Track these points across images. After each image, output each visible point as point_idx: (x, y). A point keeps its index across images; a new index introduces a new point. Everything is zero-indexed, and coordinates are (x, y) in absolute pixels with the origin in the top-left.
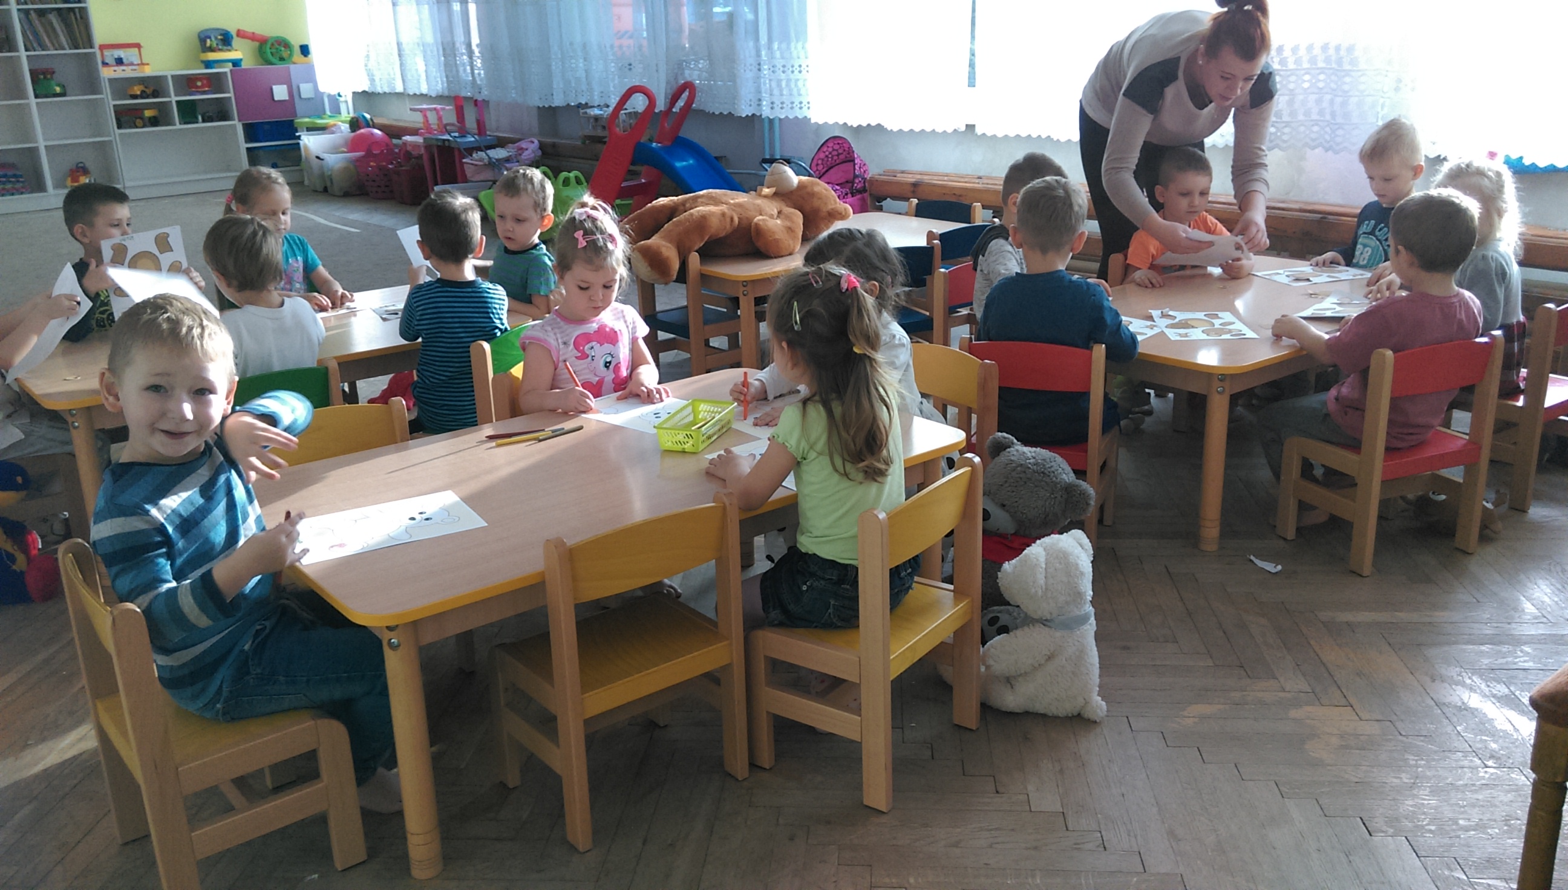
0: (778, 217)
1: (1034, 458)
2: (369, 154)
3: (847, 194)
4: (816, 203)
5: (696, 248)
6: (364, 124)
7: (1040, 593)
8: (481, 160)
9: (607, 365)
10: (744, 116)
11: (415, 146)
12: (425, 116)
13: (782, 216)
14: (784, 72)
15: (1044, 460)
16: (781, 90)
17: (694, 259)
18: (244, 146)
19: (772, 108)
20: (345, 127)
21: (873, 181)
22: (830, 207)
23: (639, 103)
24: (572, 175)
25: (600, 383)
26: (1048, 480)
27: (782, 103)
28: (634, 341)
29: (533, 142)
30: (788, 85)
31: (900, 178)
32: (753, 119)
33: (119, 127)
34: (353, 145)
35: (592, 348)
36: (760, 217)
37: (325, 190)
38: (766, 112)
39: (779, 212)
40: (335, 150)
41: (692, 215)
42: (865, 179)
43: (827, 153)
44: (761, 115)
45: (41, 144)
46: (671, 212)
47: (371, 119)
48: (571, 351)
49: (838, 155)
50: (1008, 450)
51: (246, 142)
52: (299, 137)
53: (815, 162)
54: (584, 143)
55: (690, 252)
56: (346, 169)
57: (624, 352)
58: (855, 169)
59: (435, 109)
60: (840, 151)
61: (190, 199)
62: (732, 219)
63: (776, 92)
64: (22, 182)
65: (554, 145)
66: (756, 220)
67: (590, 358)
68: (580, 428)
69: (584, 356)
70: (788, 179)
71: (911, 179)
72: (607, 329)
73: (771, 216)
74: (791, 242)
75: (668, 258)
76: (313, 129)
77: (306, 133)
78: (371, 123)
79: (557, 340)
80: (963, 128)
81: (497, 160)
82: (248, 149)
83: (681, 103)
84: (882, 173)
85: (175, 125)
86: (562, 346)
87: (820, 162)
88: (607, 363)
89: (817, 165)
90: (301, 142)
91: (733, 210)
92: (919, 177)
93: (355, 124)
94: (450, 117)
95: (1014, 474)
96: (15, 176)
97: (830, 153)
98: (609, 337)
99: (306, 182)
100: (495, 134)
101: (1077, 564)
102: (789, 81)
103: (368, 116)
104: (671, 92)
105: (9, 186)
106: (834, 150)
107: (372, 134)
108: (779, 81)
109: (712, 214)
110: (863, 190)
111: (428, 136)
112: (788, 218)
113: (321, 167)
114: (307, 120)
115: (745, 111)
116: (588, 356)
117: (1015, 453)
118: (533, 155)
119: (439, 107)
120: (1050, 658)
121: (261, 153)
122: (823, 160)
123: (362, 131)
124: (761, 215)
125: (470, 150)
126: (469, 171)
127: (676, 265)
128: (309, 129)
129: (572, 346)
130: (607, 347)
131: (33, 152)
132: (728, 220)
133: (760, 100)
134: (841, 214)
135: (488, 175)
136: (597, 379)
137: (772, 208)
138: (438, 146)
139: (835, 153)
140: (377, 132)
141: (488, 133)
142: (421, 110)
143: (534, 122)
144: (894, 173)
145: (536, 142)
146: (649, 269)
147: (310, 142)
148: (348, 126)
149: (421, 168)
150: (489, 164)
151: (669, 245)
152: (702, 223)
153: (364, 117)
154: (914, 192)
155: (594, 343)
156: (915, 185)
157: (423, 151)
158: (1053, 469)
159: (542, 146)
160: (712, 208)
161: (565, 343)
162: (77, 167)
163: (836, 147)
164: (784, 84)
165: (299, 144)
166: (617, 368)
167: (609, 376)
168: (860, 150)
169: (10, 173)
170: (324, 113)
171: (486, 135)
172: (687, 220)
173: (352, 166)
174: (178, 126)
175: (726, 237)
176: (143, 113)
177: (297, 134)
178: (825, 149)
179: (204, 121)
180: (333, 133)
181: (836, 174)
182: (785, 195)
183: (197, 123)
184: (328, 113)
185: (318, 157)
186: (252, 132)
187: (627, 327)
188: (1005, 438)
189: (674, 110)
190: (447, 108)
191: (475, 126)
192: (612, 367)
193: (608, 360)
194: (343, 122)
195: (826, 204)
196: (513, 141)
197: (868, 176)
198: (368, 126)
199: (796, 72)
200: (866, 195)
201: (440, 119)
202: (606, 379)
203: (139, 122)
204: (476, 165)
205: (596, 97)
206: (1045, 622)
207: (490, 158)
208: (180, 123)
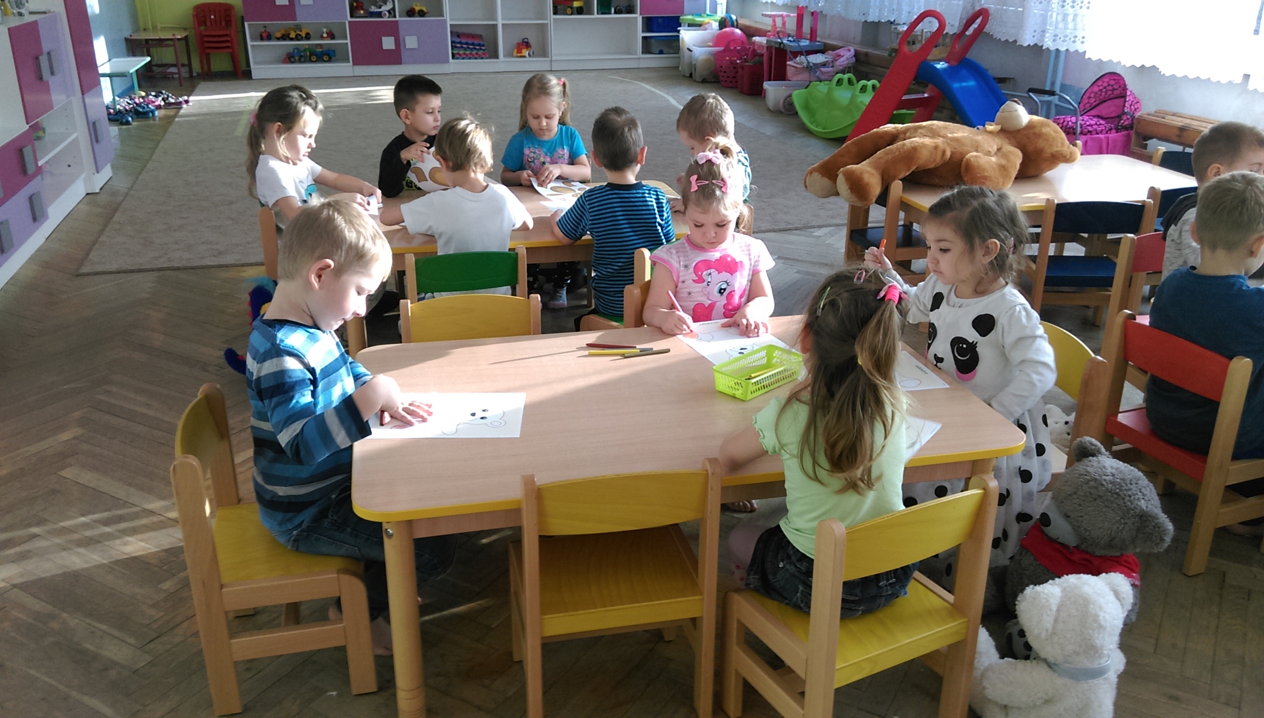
0: (996, 154)
1: (1113, 475)
2: (727, 50)
3: (1110, 130)
4: (1041, 143)
5: (902, 176)
6: (730, 23)
8: (801, 63)
9: (721, 291)
10: (1026, 45)
11: (760, 46)
12: (774, 21)
13: (1000, 154)
14: (1073, 7)
15: (1123, 480)
16: (1066, 24)
17: (897, 186)
18: (640, 34)
19: (1054, 40)
20: (715, 25)
21: (1140, 120)
22: (1055, 149)
23: (930, 26)
24: (870, 83)
25: (712, 306)
26: (1121, 502)
27: (1066, 36)
28: (755, 273)
29: (849, 50)
30: (1074, 20)
31: (1170, 120)
32: (1037, 50)
33: (555, 13)
34: (718, 40)
35: (710, 274)
36: (975, 154)
37: (691, 76)
38: (1048, 43)
39: (999, 150)
40: (703, 44)
41: (904, 145)
42: (1133, 117)
43: (1101, 88)
44: (1042, 46)
45: (500, 23)
47: (736, 20)
48: (690, 275)
49: (1114, 90)
50: (1091, 458)
51: (643, 32)
52: (679, 31)
53: (1087, 95)
54: (890, 55)
55: (894, 180)
56: (707, 61)
57: (740, 282)
58: (1124, 106)
59: (782, 16)
60: (1116, 87)
61: (593, 74)
62: (944, 152)
63: (1061, 25)
64: (484, 50)
65: (866, 54)
66: (968, 156)
67: (706, 283)
68: (668, 351)
69: (700, 280)
70: (1018, 117)
71: (1179, 122)
72: (729, 259)
73: (988, 153)
74: (1001, 180)
75: (868, 184)
76: (693, 25)
77: (687, 28)
78: (735, 23)
79: (680, 262)
80: (1239, 79)
81: (814, 64)
82: (644, 38)
83: (975, 26)
84: (1153, 112)
85: (593, 14)
86: (682, 269)
87: (1092, 95)
88: (721, 289)
89: (1090, 97)
90: (681, 36)
91: (948, 144)
92: (1188, 121)
93: (723, 24)
94: (791, 26)
95: (1085, 487)
96: (479, 45)
97: (1105, 88)
98: (729, 266)
99: (680, 69)
100: (824, 41)
101: (1097, 616)
102: (1075, 15)
103: (734, 17)
104: (966, 17)
105: (474, 52)
106: (1109, 85)
107: (733, 33)
108: (1065, 16)
109: (924, 146)
110: (1130, 127)
111: (772, 38)
112: (1005, 156)
113: (691, 57)
114: (690, 17)
115: (1027, 39)
116: (704, 281)
117: (1095, 464)
118: (847, 62)
119: (785, 13)
120: (1047, 702)
121: (653, 41)
122: (1096, 93)
123: (727, 29)
124: (977, 151)
125: (796, 54)
126: (790, 72)
127: (876, 190)
128: (690, 25)
129: (692, 270)
130: (725, 276)
131: (495, 27)
132: (940, 153)
133: (1043, 32)
134: (1065, 157)
135: (805, 76)
136: (710, 302)
137: (993, 144)
138: (776, 48)
139: (1110, 88)
140: (738, 31)
141: (818, 39)
142: (770, 16)
143: (856, 33)
144: (1164, 114)
145: (852, 50)
146: (849, 191)
147: (687, 36)
148: (717, 24)
149: (761, 64)
150: (807, 67)
151: (874, 172)
152: (911, 154)
153: (731, 18)
154: (1179, 136)
155: (712, 271)
156: (1182, 129)
157: (765, 50)
158: (1130, 493)
159: (857, 54)
160: (927, 141)
161: (686, 266)
162: (523, 42)
163: (1112, 82)
164: (1070, 18)
165: (678, 36)
166: (731, 295)
167: (722, 301)
168: (1133, 85)
169: (476, 42)
170: (705, 13)
171: (816, 41)
172: (898, 149)
173: (712, 59)
174: (596, 16)
175: (936, 169)
176: (572, 4)
177: (679, 29)
178: (1100, 83)
179: (616, 13)
180: (705, 30)
181: (1108, 109)
182: (1011, 133)
183: (610, 13)
184: (708, 12)
185: (689, 49)
186: (650, 24)
187: (750, 260)
188: (1092, 444)
189: (967, 33)
190: (792, 15)
191: (809, 31)
192: (725, 294)
193: (723, 287)
194: (715, 21)
195: (1051, 146)
196: (834, 48)
197: (1137, 115)
198: (733, 26)
199: (1084, 8)
200: (1133, 133)
201: (784, 24)
202: (717, 304)
203: (569, 10)
204: (796, 68)
205: (903, 16)
206: (1050, 665)
207: (808, 62)
208: (598, 14)
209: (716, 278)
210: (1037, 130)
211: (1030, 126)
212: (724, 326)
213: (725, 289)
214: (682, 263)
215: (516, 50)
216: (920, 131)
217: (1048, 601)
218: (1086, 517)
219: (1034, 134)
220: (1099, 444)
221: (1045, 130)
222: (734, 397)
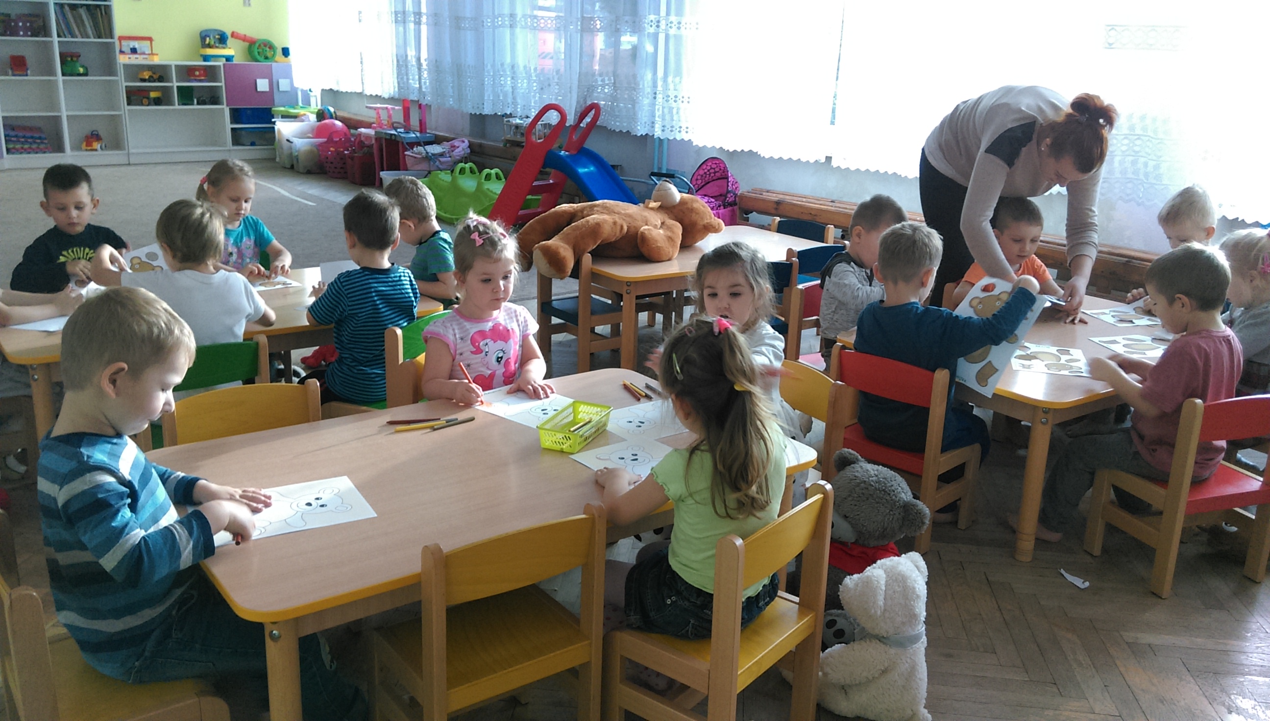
0: (661, 227)
1: (877, 476)
2: (330, 141)
3: (719, 206)
4: (694, 217)
5: (589, 250)
6: (328, 116)
7: (879, 613)
8: (419, 153)
9: (499, 359)
10: (639, 135)
11: (368, 137)
12: (378, 113)
13: (664, 227)
14: (675, 101)
15: (885, 478)
16: (672, 117)
17: (587, 258)
18: (229, 126)
19: (663, 131)
20: (313, 118)
21: (742, 197)
22: (706, 221)
23: (553, 117)
24: (493, 171)
25: (492, 376)
26: (888, 498)
27: (672, 127)
28: (525, 338)
29: (463, 142)
30: (677, 113)
31: (766, 196)
32: (646, 137)
33: (129, 104)
34: (318, 132)
35: (487, 344)
36: (646, 227)
37: (292, 167)
38: (658, 133)
39: (663, 223)
40: (302, 135)
41: (588, 222)
42: (736, 195)
43: (706, 171)
44: (653, 135)
45: (64, 114)
46: (572, 217)
47: (335, 112)
48: (468, 347)
49: (715, 173)
50: (853, 465)
51: (231, 123)
52: (274, 123)
53: (695, 177)
54: (505, 146)
55: (583, 254)
56: (310, 152)
57: (514, 349)
58: (728, 186)
59: (386, 108)
60: (717, 170)
61: (180, 167)
62: (622, 227)
63: (667, 117)
64: (45, 143)
65: (480, 145)
66: (642, 229)
67: (484, 353)
68: (472, 419)
69: (478, 351)
70: (671, 195)
71: (774, 198)
72: (501, 328)
73: (655, 226)
74: (671, 249)
75: (564, 258)
76: (286, 116)
77: (280, 119)
78: (334, 115)
79: (455, 335)
80: (823, 160)
81: (433, 155)
82: (232, 129)
83: (588, 119)
84: (750, 190)
85: (174, 105)
86: (459, 341)
87: (699, 177)
88: (498, 358)
89: (697, 180)
90: (276, 128)
91: (624, 220)
92: (781, 196)
93: (321, 115)
94: (399, 118)
95: (857, 489)
96: (40, 138)
97: (708, 171)
99: (278, 159)
100: (433, 132)
101: (914, 588)
102: (678, 109)
103: (332, 110)
104: (580, 110)
105: (34, 146)
106: (711, 168)
107: (334, 124)
108: (671, 109)
109: (605, 221)
110: (734, 204)
111: (379, 130)
112: (669, 228)
113: (291, 148)
114: (282, 109)
115: (641, 130)
116: (482, 352)
117: (859, 469)
118: (463, 153)
119: (390, 107)
121: (243, 132)
122: (702, 176)
123: (327, 121)
124: (647, 224)
125: (412, 145)
126: (409, 161)
127: (571, 264)
128: (283, 117)
129: (469, 342)
130: (500, 344)
131: (57, 120)
132: (619, 228)
133: (653, 123)
134: (715, 228)
135: (424, 166)
136: (489, 372)
137: (656, 219)
138: (386, 139)
139: (712, 171)
140: (338, 123)
141: (428, 131)
142: (375, 109)
143: (466, 125)
144: (761, 192)
145: (466, 141)
146: (548, 265)
147: (284, 128)
148: (315, 116)
149: (371, 155)
150: (426, 157)
151: (566, 246)
152: (596, 229)
153: (329, 110)
154: (776, 209)
155: (488, 341)
156: (778, 203)
157: (373, 142)
158: (893, 488)
159: (471, 146)
160: (606, 217)
161: (462, 339)
162: (92, 134)
163: (714, 166)
164: (675, 111)
165: (274, 128)
166: (507, 363)
167: (500, 370)
168: (733, 171)
169: (36, 135)
170: (297, 104)
171: (426, 133)
172: (583, 225)
173: (315, 149)
174: (177, 107)
175: (615, 242)
176: (149, 94)
177: (273, 120)
178: (704, 167)
179: (198, 104)
180: (303, 121)
181: (712, 188)
182: (669, 209)
183: (192, 104)
184: (300, 104)
185: (288, 140)
186: (237, 115)
187: (519, 325)
188: (850, 454)
189: (582, 125)
190: (396, 108)
191: (418, 124)
192: (503, 361)
193: (500, 355)
194: (312, 113)
195: (702, 219)
196: (448, 140)
197: (739, 193)
198: (332, 118)
199: (686, 102)
200: (735, 207)
201: (390, 116)
202: (497, 372)
203: (145, 101)
204: (415, 157)
205: (519, 110)
206: (882, 639)
207: (427, 153)
208: (179, 105)
209: (492, 348)
210: (689, 206)
211: (683, 202)
212: (510, 392)
213: (501, 358)
214: (457, 336)
215: (85, 143)
216: (595, 209)
217: (878, 582)
218: (863, 514)
219: (688, 209)
220: (855, 453)
221: (695, 205)
222: (562, 452)
